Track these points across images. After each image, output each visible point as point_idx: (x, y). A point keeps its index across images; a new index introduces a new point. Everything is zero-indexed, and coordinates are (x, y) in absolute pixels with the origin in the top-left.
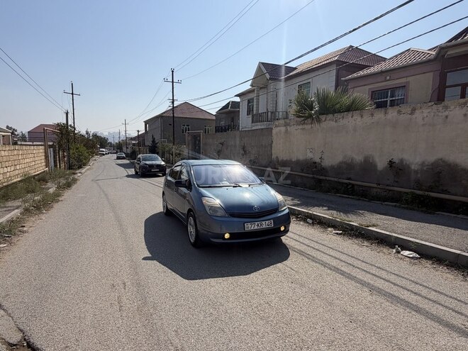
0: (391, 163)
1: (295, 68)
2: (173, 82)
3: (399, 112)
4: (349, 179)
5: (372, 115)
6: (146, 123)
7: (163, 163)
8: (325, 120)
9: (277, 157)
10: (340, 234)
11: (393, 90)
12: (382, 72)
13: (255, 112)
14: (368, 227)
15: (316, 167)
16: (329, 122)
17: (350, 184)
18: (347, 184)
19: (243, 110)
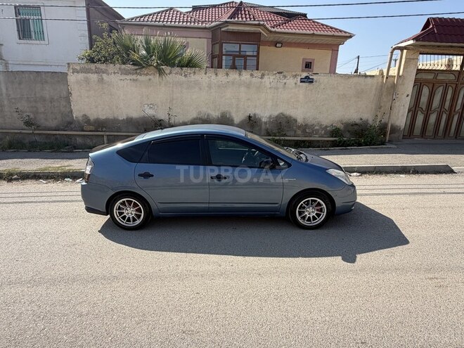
0: (250, 117)
3: (252, 75)
5: (227, 75)
8: (170, 73)
12: (164, 26)
16: (175, 76)
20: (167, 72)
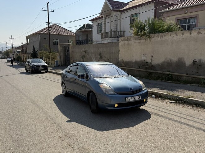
0: (194, 62)
1: (127, 4)
2: (48, 11)
3: (199, 32)
4: (169, 71)
5: (183, 34)
6: (27, 37)
7: (46, 64)
8: (154, 37)
9: (122, 60)
10: (174, 103)
11: (189, 19)
12: (183, 8)
13: (103, 31)
14: (189, 98)
15: (148, 65)
16: (156, 38)
17: (170, 74)
18: (168, 75)
19: (95, 30)
20: (153, 36)
